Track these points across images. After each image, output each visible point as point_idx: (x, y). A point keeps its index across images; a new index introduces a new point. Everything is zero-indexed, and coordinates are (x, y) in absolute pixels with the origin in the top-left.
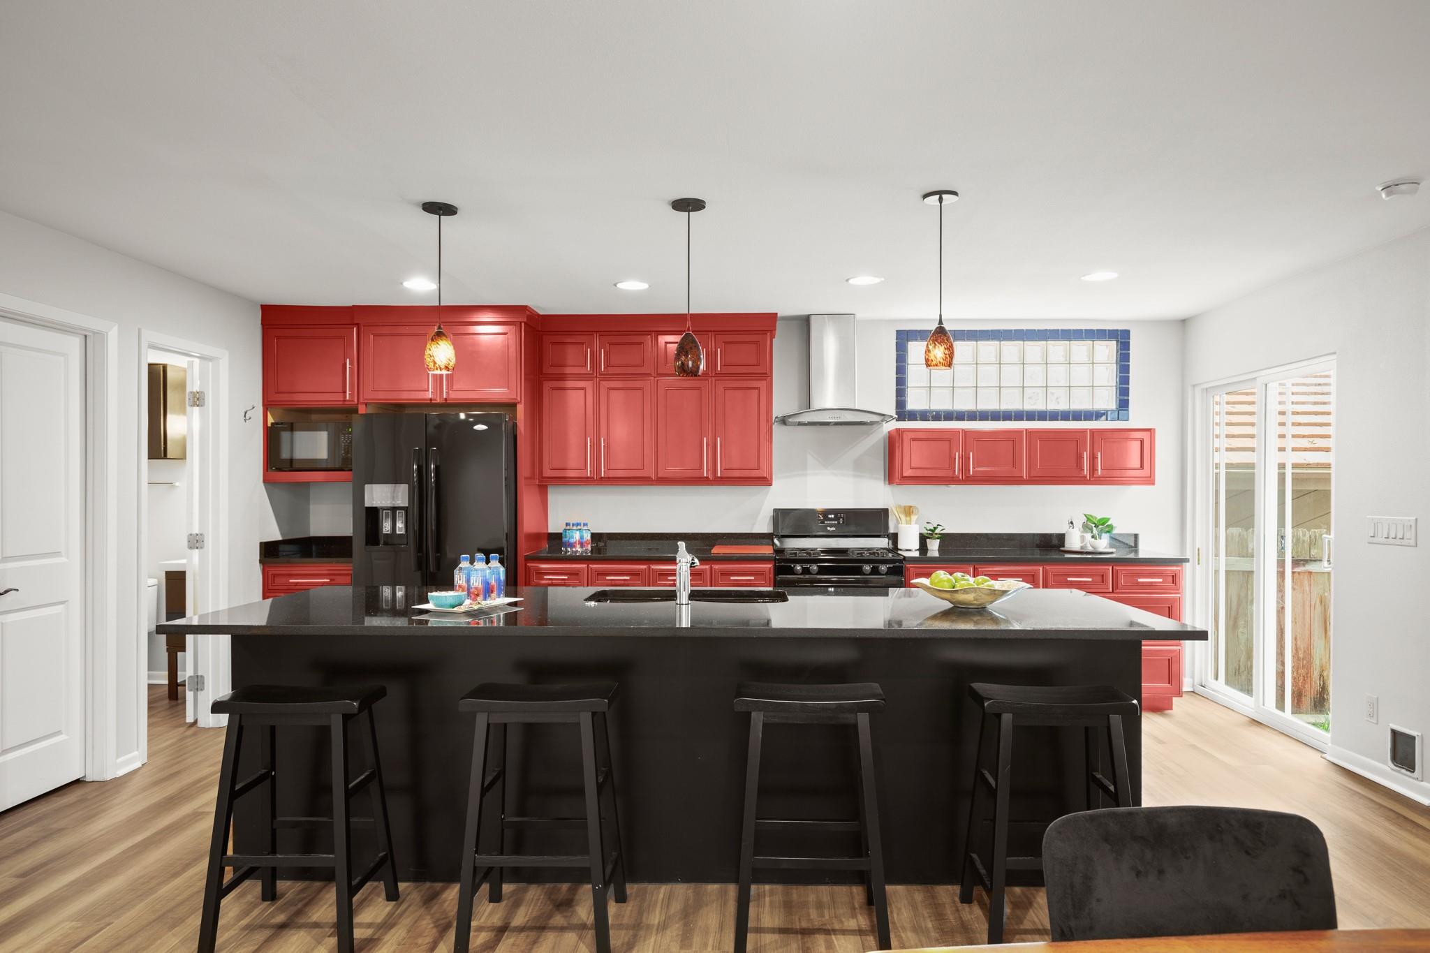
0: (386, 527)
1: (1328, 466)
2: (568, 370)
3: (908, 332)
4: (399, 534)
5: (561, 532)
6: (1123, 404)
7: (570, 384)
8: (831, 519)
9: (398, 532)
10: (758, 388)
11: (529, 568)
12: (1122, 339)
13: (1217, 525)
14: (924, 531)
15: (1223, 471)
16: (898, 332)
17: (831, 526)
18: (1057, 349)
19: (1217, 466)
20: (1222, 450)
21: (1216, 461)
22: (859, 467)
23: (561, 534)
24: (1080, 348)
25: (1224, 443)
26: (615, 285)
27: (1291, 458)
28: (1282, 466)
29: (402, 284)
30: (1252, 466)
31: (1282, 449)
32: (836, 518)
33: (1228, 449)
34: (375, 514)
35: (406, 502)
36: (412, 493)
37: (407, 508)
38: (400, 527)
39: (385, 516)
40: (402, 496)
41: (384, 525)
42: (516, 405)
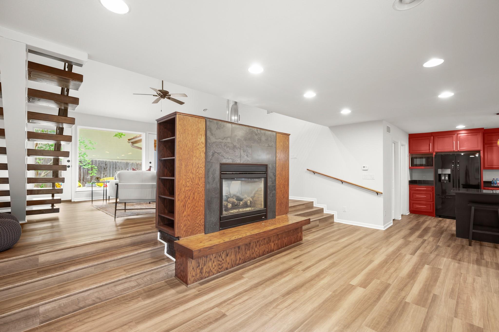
0: (443, 178)
5: (491, 181)
9: (446, 179)
23: (491, 182)
34: (440, 175)
35: (450, 173)
36: (452, 171)
37: (450, 174)
38: (447, 178)
39: (443, 176)
40: (448, 171)
41: (442, 177)
42: (480, 151)
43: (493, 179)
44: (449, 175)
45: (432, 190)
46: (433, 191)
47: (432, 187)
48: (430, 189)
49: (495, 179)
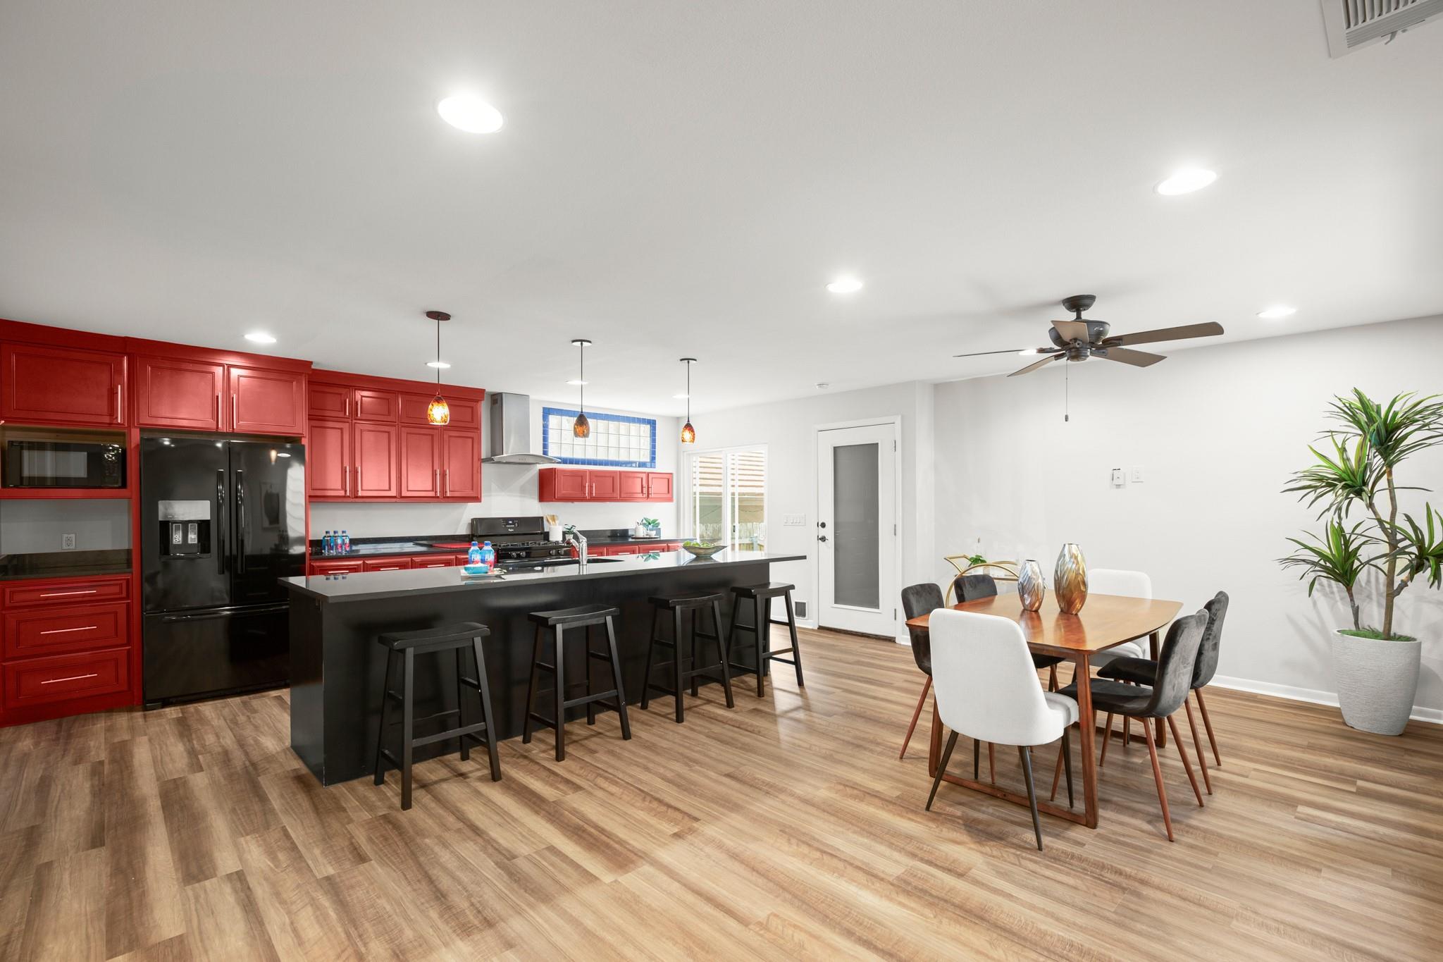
0: (177, 538)
1: (762, 494)
2: (328, 413)
3: (549, 409)
4: (191, 544)
5: (322, 539)
6: (653, 459)
7: (330, 424)
8: (511, 524)
9: (190, 542)
10: (472, 438)
11: (313, 566)
12: (652, 423)
13: (695, 522)
14: (565, 530)
15: (698, 496)
16: (544, 408)
17: (511, 528)
18: (623, 426)
19: (695, 493)
20: (698, 485)
21: (694, 491)
22: (523, 491)
23: (321, 541)
24: (634, 427)
25: (698, 482)
26: (426, 364)
27: (737, 490)
28: (733, 494)
29: (243, 336)
30: (720, 494)
31: (733, 486)
32: (513, 524)
33: (701, 485)
34: (166, 527)
35: (207, 517)
36: (216, 509)
37: (208, 521)
38: (193, 537)
39: (178, 529)
40: (200, 510)
41: (174, 536)
42: (301, 437)
43: (325, 534)
44: (203, 526)
45: (124, 595)
46: (128, 597)
47: (125, 582)
48: (116, 589)
49: (332, 534)
